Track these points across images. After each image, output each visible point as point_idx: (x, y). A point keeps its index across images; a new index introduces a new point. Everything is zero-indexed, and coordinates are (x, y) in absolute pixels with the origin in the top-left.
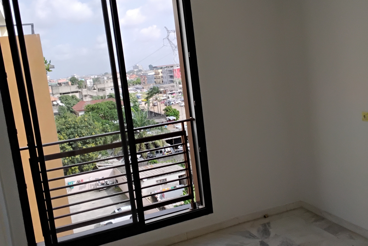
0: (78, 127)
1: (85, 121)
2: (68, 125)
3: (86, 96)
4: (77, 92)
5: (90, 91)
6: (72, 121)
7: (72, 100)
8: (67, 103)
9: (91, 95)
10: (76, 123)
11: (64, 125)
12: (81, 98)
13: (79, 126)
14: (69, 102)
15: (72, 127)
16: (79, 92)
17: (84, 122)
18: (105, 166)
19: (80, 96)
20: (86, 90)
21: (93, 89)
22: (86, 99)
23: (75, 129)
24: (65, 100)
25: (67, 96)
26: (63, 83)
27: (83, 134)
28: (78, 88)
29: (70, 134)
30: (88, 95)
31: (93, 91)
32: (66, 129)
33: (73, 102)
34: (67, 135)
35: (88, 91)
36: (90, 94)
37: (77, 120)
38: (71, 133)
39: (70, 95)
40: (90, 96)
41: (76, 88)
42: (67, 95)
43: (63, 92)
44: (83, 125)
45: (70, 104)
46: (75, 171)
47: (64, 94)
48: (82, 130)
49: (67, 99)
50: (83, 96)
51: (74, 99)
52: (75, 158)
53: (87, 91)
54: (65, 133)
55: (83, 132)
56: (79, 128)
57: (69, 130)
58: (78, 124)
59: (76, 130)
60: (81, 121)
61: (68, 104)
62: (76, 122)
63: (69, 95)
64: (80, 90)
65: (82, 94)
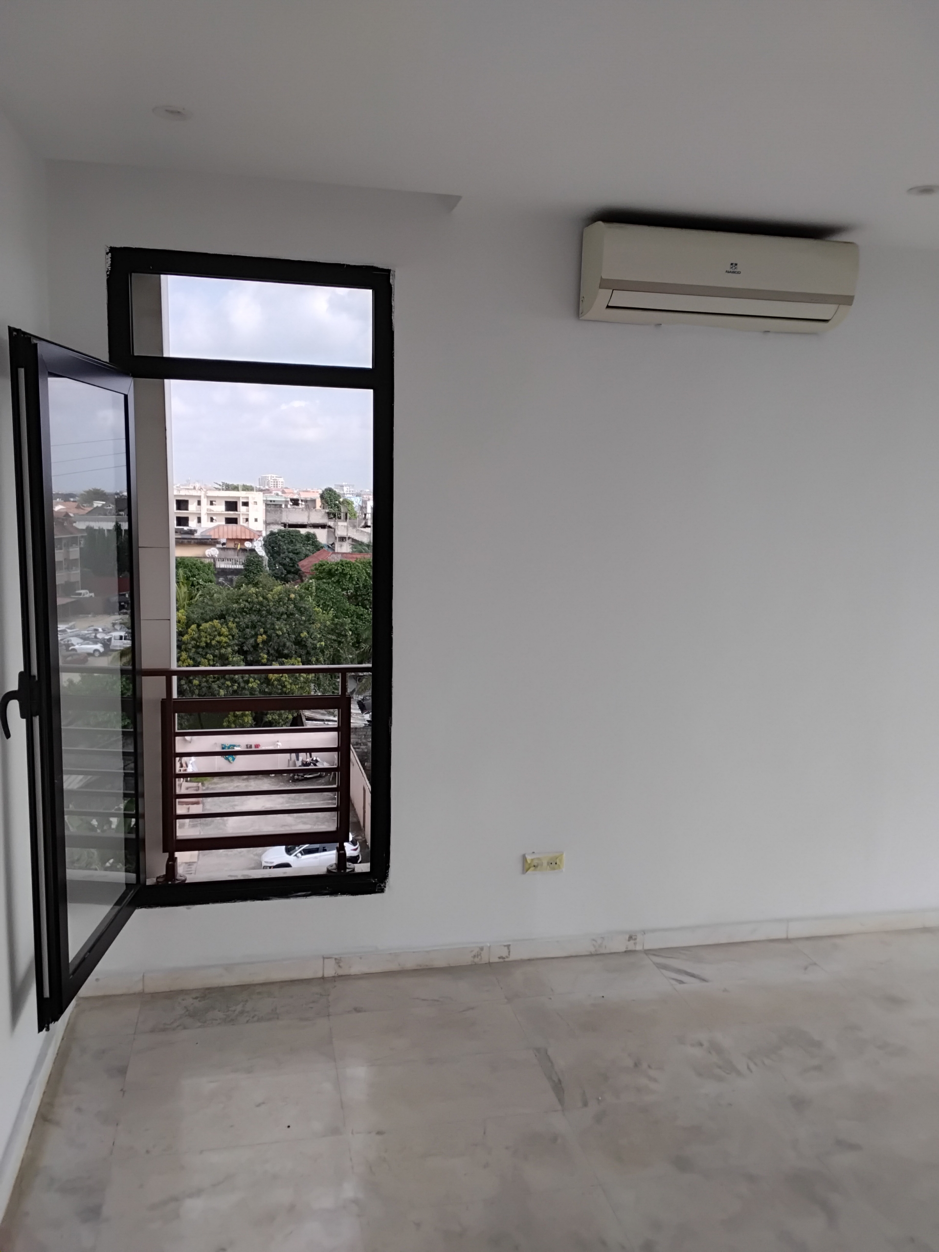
0: (269, 612)
1: (289, 599)
2: (247, 604)
3: (342, 539)
4: (323, 526)
5: (355, 530)
6: (256, 595)
7: (304, 544)
8: (290, 550)
9: (356, 538)
10: (265, 602)
11: (237, 602)
12: (331, 543)
13: (273, 609)
14: (296, 547)
15: (255, 611)
16: (330, 527)
17: (286, 601)
18: (323, 720)
19: (328, 536)
20: (345, 524)
21: (363, 524)
22: (341, 546)
23: (261, 616)
24: (288, 543)
25: (294, 534)
26: (302, 501)
27: (277, 632)
28: (326, 516)
29: (247, 627)
30: (349, 538)
31: (362, 531)
32: (241, 613)
33: (306, 549)
34: (238, 626)
35: (350, 529)
36: (352, 536)
37: (269, 595)
38: (250, 624)
39: (303, 531)
40: (354, 540)
41: (323, 517)
42: (294, 531)
43: (290, 523)
44: (282, 609)
45: (297, 554)
46: (243, 721)
47: (291, 526)
48: (279, 623)
49: (292, 541)
50: (336, 537)
51: (310, 542)
52: (246, 687)
53: (347, 527)
54: (236, 622)
55: (277, 627)
56: (271, 614)
57: (248, 616)
58: (271, 604)
59: (263, 619)
60: (280, 600)
61: (294, 553)
62: (267, 599)
63: (299, 532)
64: (331, 523)
65: (335, 535)
